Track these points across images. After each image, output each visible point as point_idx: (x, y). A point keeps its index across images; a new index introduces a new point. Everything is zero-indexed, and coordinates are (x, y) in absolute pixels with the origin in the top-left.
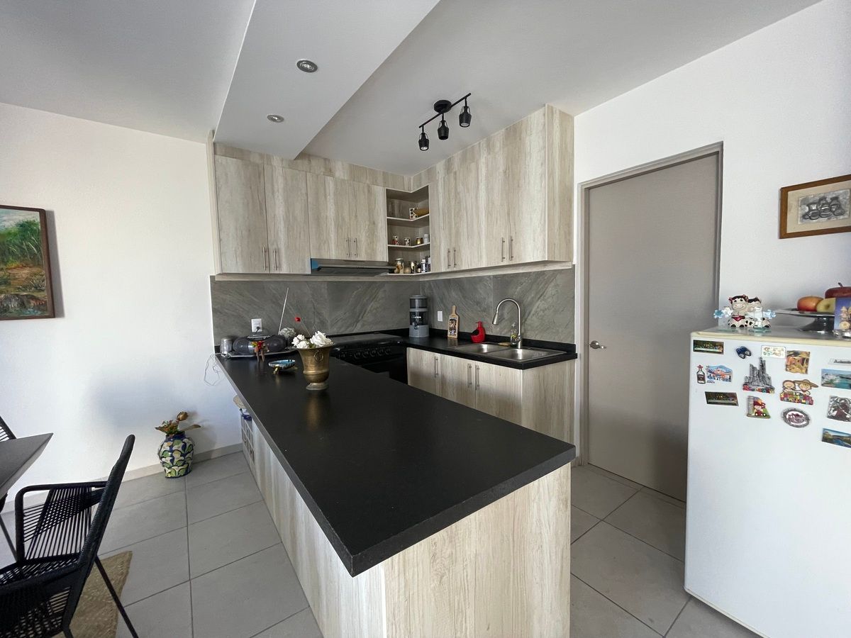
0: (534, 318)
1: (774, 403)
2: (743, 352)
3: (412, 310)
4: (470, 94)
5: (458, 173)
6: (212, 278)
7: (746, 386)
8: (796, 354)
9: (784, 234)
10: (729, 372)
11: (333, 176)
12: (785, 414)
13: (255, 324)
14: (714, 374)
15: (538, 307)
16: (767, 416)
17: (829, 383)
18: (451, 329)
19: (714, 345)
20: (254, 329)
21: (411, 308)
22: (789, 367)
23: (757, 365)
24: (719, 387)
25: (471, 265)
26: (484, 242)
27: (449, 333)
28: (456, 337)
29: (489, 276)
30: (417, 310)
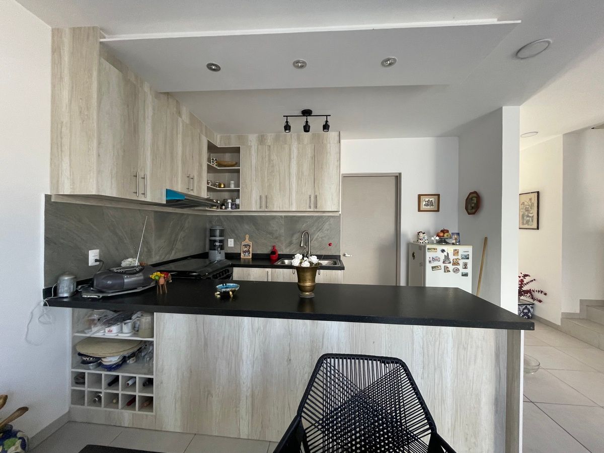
0: (315, 242)
1: (451, 267)
2: (443, 251)
3: (213, 238)
4: (330, 115)
5: (272, 147)
6: (48, 197)
7: (444, 262)
8: (456, 250)
9: (419, 210)
10: (439, 258)
11: (181, 117)
12: (453, 269)
13: (93, 256)
14: (434, 259)
15: (318, 236)
16: (450, 271)
17: (463, 258)
18: (245, 252)
19: (434, 249)
20: (91, 262)
21: (211, 236)
22: (454, 255)
23: (446, 255)
24: (435, 264)
25: (282, 208)
26: (294, 195)
27: (242, 255)
28: (251, 257)
29: (281, 216)
30: (218, 238)
